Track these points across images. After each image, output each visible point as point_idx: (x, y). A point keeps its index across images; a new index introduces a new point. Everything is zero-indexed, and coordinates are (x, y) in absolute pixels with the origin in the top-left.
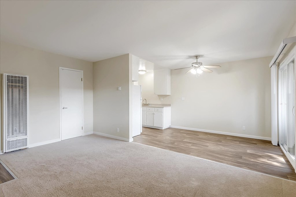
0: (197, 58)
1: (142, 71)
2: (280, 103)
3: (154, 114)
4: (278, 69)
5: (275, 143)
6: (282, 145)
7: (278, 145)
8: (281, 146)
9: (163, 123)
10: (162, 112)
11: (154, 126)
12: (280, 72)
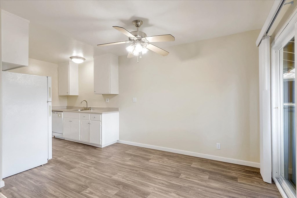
0: (137, 26)
1: (77, 57)
2: (274, 106)
3: (89, 123)
4: (271, 47)
5: (267, 178)
6: (277, 178)
7: (273, 181)
8: (277, 184)
9: (102, 139)
10: (100, 121)
11: (90, 142)
12: (273, 52)
